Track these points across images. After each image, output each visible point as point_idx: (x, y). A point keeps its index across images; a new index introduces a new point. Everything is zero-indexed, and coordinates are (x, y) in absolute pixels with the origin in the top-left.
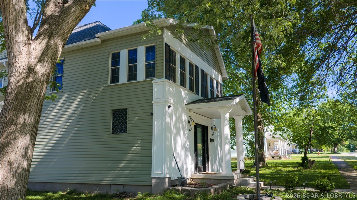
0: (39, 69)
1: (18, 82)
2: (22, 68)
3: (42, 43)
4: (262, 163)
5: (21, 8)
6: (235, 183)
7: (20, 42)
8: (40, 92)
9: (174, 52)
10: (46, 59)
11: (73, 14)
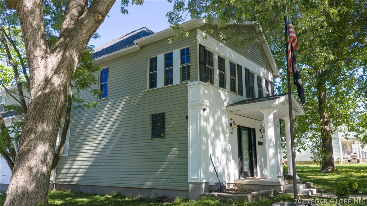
0: (55, 80)
1: (37, 93)
2: (39, 80)
3: (57, 56)
4: (330, 167)
5: (37, 24)
6: (282, 189)
7: (38, 56)
8: (57, 102)
9: (211, 52)
10: (62, 71)
11: (87, 26)
